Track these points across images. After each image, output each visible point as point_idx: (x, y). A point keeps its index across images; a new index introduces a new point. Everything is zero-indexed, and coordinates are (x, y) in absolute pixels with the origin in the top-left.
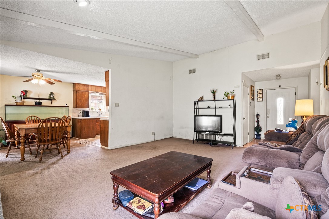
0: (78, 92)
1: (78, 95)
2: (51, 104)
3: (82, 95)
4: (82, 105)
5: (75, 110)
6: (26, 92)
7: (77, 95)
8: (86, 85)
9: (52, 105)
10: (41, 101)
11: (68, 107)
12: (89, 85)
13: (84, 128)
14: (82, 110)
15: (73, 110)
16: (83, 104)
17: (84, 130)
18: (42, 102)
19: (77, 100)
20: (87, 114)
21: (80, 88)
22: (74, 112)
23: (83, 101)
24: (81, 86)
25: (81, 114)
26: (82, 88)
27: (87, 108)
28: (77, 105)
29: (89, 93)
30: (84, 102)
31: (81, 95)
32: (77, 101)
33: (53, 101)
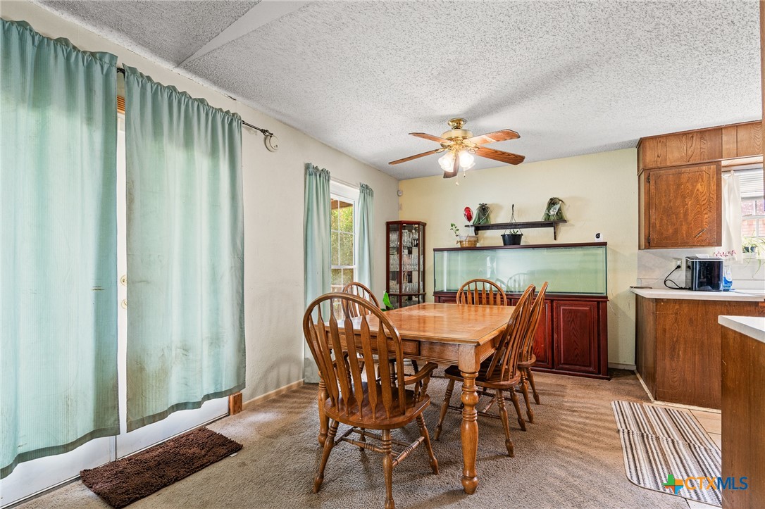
0: (659, 177)
1: (656, 189)
2: (555, 239)
3: (679, 185)
4: (676, 231)
5: (652, 255)
6: (484, 209)
7: (653, 191)
8: (702, 133)
9: (558, 242)
10: (518, 231)
11: (605, 244)
12: (718, 130)
13: (673, 349)
14: (683, 254)
15: (639, 259)
16: (684, 228)
17: (672, 358)
18: (520, 236)
19: (653, 211)
20: (709, 274)
21: (670, 156)
22: (642, 267)
23: (686, 214)
24: (673, 144)
25: (681, 277)
26: (675, 154)
27: (710, 245)
28: (654, 236)
29: (719, 172)
30: (690, 218)
31: (672, 188)
32: (653, 217)
33: (562, 229)
